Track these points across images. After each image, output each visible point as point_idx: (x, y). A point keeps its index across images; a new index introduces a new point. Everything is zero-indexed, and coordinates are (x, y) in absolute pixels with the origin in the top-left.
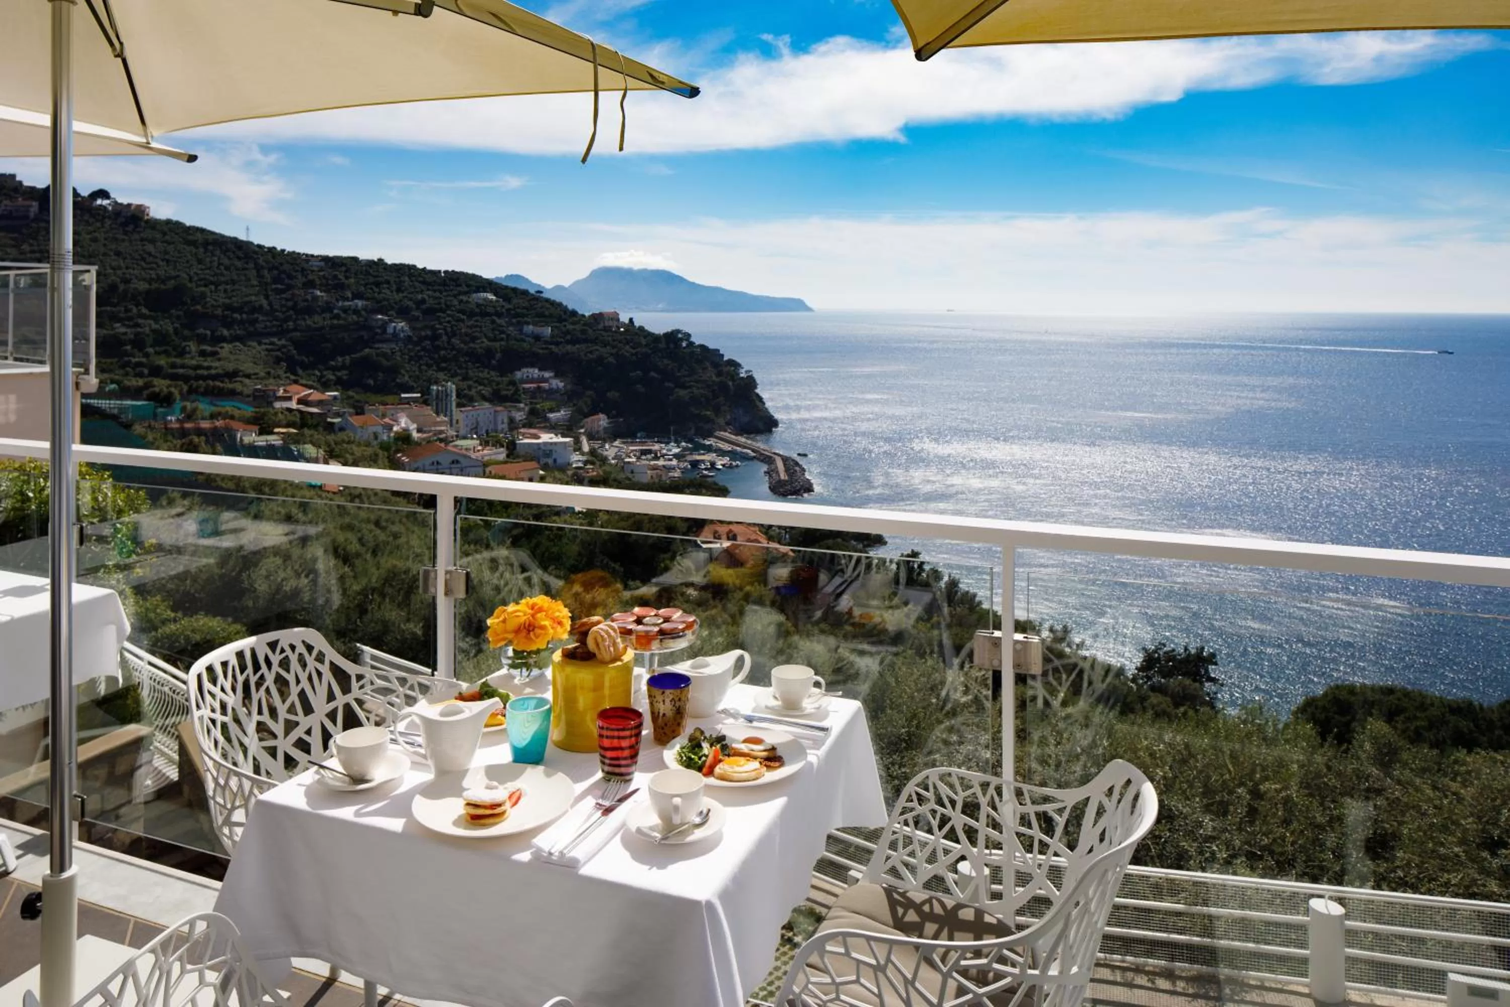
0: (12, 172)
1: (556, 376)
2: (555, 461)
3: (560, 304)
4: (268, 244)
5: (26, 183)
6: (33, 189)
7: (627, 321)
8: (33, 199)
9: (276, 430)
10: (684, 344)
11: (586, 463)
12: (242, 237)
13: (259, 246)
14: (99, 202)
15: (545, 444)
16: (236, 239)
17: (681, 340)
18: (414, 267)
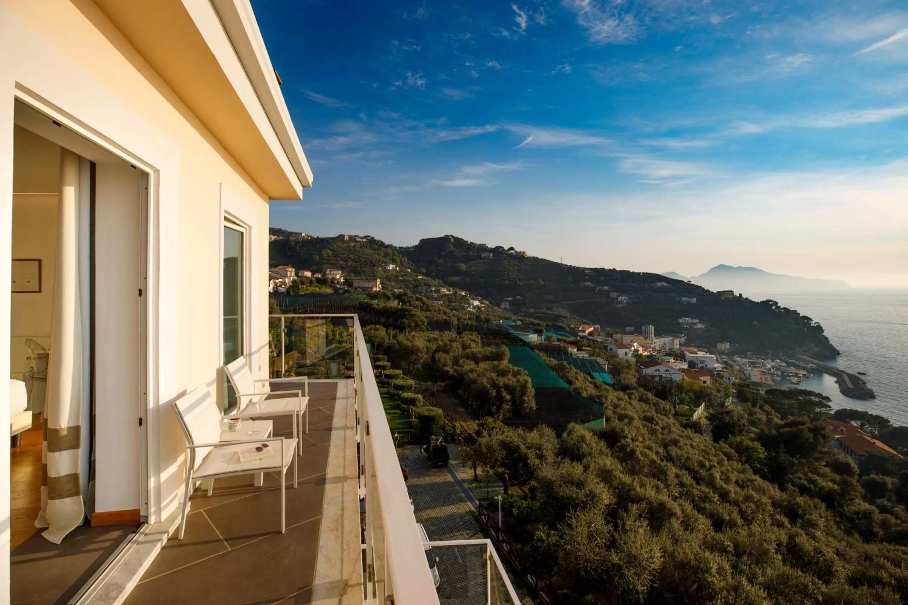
0: (484, 243)
1: (701, 322)
2: (706, 366)
3: (700, 287)
4: (569, 264)
5: (489, 247)
6: (491, 248)
7: (738, 295)
8: (491, 252)
9: (584, 348)
10: (774, 307)
11: (723, 368)
12: (559, 262)
13: (566, 265)
14: (511, 252)
15: (701, 357)
16: (557, 263)
17: (772, 305)
18: (629, 271)
